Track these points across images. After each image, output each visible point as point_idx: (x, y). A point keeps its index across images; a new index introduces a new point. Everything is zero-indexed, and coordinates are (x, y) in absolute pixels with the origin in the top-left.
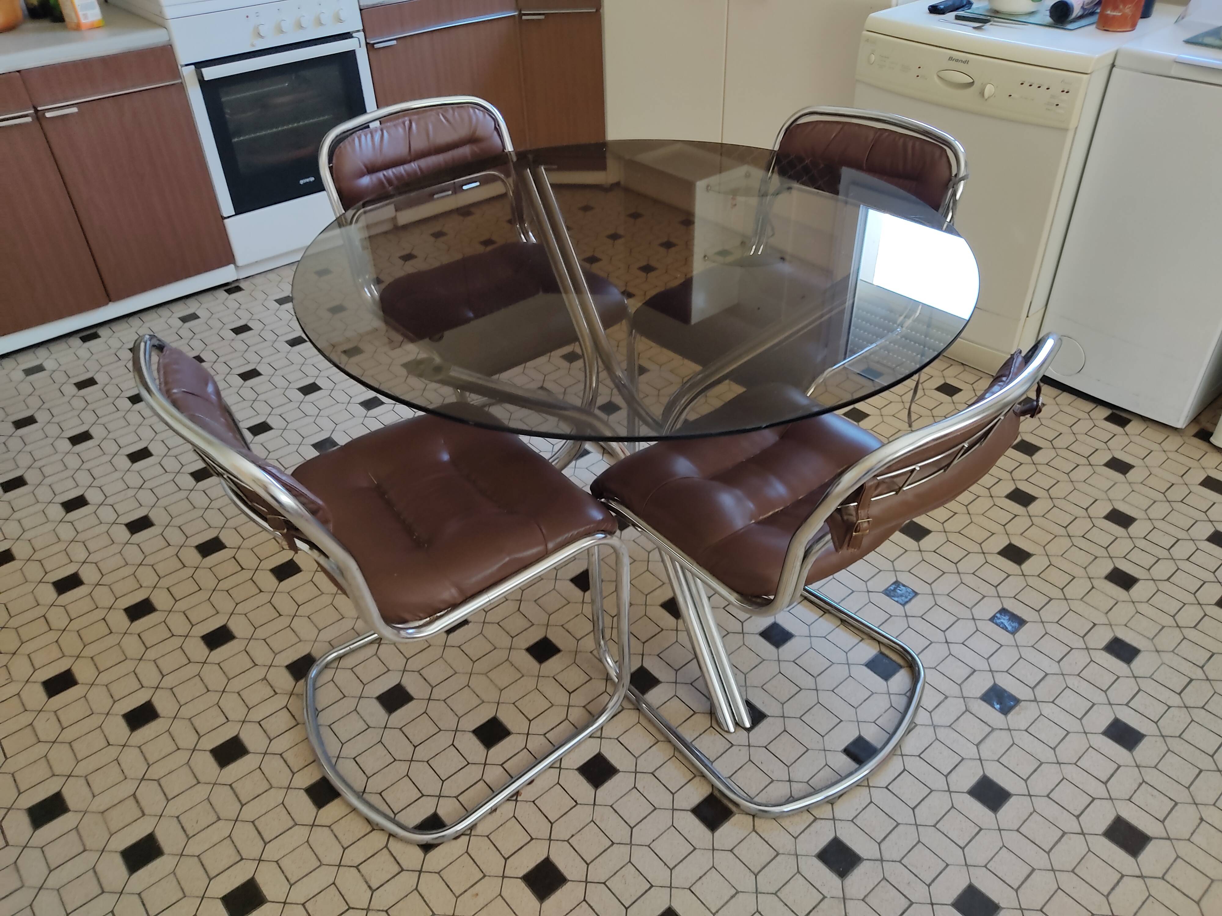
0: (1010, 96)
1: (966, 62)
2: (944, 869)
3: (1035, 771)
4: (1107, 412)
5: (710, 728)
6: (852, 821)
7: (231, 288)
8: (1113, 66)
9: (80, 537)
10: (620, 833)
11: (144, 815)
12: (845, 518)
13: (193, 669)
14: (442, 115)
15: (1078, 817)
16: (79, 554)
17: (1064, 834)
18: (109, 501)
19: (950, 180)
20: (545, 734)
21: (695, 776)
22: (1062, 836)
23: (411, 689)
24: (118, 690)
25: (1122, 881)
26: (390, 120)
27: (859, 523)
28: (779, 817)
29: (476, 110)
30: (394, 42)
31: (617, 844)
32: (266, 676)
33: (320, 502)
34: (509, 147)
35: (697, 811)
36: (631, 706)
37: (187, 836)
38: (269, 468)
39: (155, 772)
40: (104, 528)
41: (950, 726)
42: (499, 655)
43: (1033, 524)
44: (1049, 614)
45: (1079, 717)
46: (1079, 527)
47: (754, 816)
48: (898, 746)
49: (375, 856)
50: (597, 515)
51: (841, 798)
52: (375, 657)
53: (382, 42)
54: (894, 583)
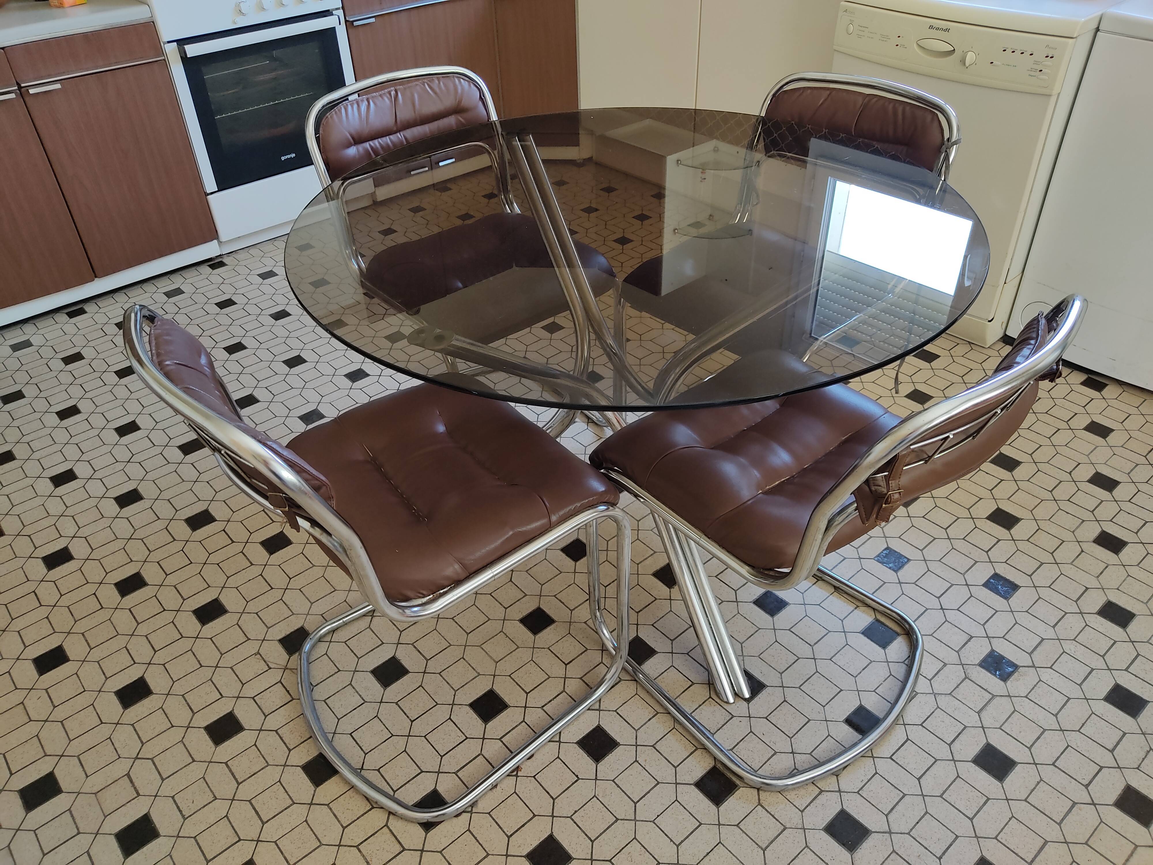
0: (992, 63)
1: (947, 30)
2: (954, 841)
3: (1038, 738)
4: (1083, 377)
5: (709, 698)
6: (858, 792)
7: (215, 263)
8: (1098, 30)
9: (70, 512)
10: (624, 809)
11: (138, 794)
12: (873, 488)
13: (185, 645)
14: (428, 85)
15: (1087, 786)
16: (68, 528)
17: (1074, 804)
18: (98, 475)
19: (943, 144)
20: (543, 706)
21: (697, 749)
22: (1072, 807)
23: (406, 663)
24: (110, 667)
25: (1136, 851)
26: (376, 91)
27: (890, 494)
28: (784, 790)
29: (462, 80)
30: (373, 20)
31: (621, 820)
32: (259, 650)
33: (323, 478)
34: (494, 117)
35: (700, 785)
36: (629, 678)
37: (183, 816)
38: (269, 443)
39: (148, 751)
40: (93, 502)
41: (950, 694)
42: (494, 626)
43: (1019, 489)
44: (1040, 579)
45: (1079, 683)
46: (1065, 491)
47: (758, 789)
48: (900, 715)
49: (376, 835)
50: (598, 486)
51: (846, 769)
52: (368, 629)
53: (362, 19)
54: (885, 549)
